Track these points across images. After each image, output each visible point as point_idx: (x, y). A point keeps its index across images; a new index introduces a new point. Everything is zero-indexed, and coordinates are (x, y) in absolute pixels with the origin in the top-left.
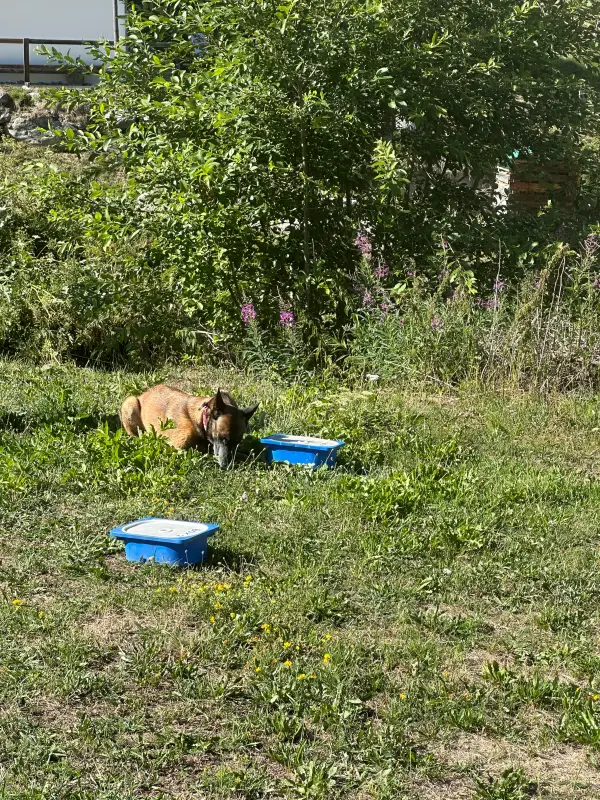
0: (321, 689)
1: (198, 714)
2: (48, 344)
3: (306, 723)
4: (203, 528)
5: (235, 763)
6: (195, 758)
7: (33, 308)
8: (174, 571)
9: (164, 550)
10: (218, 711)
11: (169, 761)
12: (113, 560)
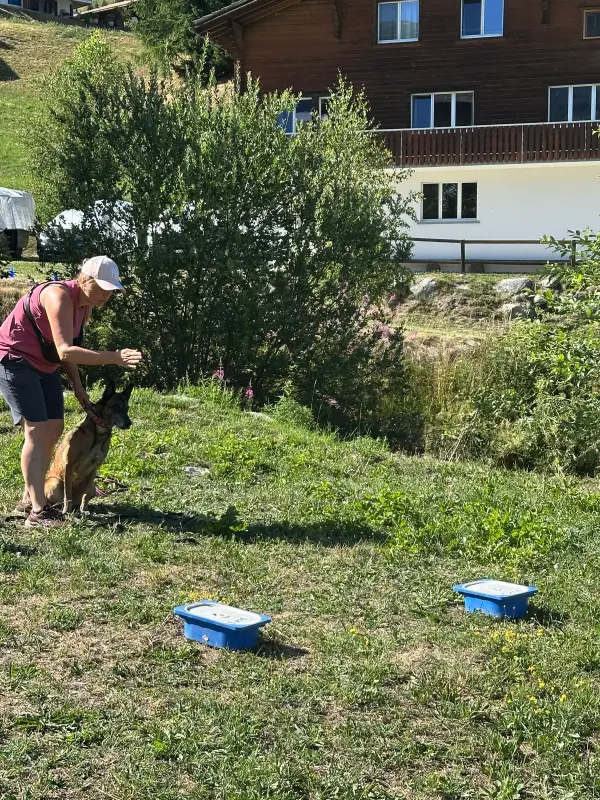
0: (551, 722)
1: (444, 730)
2: (557, 460)
3: (527, 749)
4: (524, 589)
5: (452, 771)
7: (546, 433)
8: (497, 621)
9: (490, 605)
10: (460, 729)
11: (398, 762)
12: (454, 609)
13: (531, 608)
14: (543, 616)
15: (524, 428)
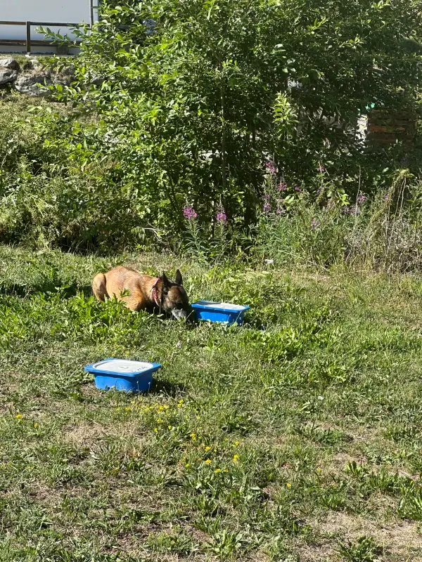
0: (231, 479)
1: (145, 496)
2: (42, 236)
3: (221, 503)
4: (149, 366)
5: (171, 531)
6: (143, 527)
7: (32, 211)
8: (129, 396)
9: (122, 381)
10: (159, 494)
11: (125, 529)
12: (87, 388)
13: (154, 382)
14: (168, 388)
15: (8, 206)
